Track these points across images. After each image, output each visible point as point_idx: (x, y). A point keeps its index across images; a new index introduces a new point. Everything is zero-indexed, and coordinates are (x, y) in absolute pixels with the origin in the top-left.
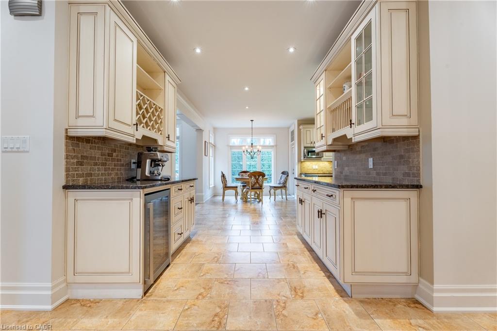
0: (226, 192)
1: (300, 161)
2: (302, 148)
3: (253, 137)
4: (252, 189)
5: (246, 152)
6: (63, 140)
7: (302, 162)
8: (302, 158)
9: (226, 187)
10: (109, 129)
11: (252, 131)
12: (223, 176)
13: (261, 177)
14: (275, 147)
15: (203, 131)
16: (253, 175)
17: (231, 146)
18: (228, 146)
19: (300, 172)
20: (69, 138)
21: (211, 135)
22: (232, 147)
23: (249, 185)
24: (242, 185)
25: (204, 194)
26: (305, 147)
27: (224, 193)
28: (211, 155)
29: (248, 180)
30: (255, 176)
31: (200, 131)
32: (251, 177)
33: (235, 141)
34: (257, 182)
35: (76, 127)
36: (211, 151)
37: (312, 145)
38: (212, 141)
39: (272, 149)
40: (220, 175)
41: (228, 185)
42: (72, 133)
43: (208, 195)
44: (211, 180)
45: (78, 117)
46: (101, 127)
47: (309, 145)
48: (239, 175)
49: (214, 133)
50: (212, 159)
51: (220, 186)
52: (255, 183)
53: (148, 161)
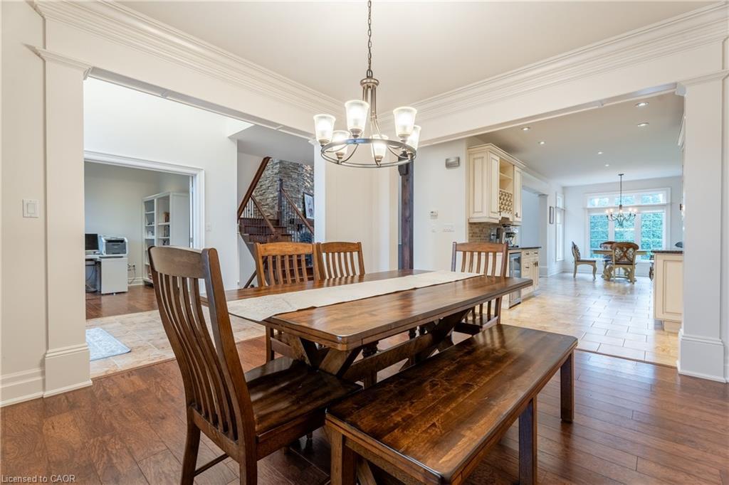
0: (578, 266)
3: (623, 195)
4: (616, 264)
5: (609, 216)
6: (468, 225)
9: (578, 261)
10: (490, 218)
11: (621, 187)
12: (575, 247)
13: (631, 250)
14: (669, 207)
15: (547, 195)
16: (618, 247)
17: (588, 209)
18: (585, 209)
20: (470, 223)
21: (558, 197)
22: (590, 210)
23: (612, 258)
24: (604, 259)
25: (548, 267)
27: (576, 268)
28: (558, 222)
29: (611, 253)
30: (621, 249)
31: (543, 196)
32: (615, 250)
33: (596, 202)
34: (625, 256)
35: (473, 218)
36: (558, 217)
38: (560, 205)
39: (663, 209)
40: (571, 246)
41: (582, 259)
42: (472, 221)
43: (554, 269)
44: (558, 253)
45: (474, 212)
46: (486, 217)
48: (601, 247)
49: (564, 193)
50: (560, 227)
51: (571, 259)
52: (622, 257)
53: (504, 233)
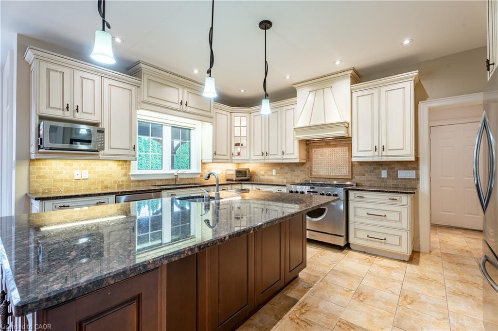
1: (24, 157)
2: (34, 120)
7: (32, 160)
8: (33, 149)
19: (25, 191)
26: (41, 118)
37: (68, 115)
47: (59, 114)
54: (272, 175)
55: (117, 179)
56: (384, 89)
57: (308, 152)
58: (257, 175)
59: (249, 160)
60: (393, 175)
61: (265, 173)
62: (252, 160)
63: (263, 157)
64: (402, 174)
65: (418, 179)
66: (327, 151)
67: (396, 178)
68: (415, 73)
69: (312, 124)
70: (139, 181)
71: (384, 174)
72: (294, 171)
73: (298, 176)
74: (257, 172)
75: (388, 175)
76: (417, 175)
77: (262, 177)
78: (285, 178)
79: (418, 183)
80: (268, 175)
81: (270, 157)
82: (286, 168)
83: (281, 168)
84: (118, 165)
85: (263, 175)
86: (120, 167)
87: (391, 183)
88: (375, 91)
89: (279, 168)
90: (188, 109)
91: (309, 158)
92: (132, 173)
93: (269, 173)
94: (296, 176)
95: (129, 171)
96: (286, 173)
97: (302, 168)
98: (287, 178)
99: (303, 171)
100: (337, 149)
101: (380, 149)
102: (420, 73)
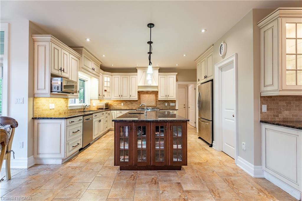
54: (121, 106)
55: (64, 109)
56: (168, 76)
57: (139, 96)
58: (112, 106)
59: (111, 98)
60: (169, 105)
61: (117, 105)
62: (113, 98)
63: (119, 98)
64: (172, 104)
65: (175, 106)
66: (147, 96)
67: (170, 106)
68: (177, 73)
69: (145, 85)
70: (71, 110)
71: (166, 104)
72: (132, 104)
73: (135, 106)
74: (112, 104)
75: (168, 105)
76: (175, 104)
77: (115, 107)
78: (128, 107)
79: (175, 107)
80: (119, 106)
81: (123, 97)
82: (129, 103)
83: (126, 103)
84: (64, 101)
85: (116, 106)
86: (65, 102)
87: (168, 107)
88: (166, 76)
89: (125, 103)
90: (94, 72)
91: (139, 98)
92: (69, 105)
93: (120, 105)
94: (133, 106)
95: (68, 104)
96: (129, 105)
97: (136, 102)
98: (129, 107)
99: (137, 104)
100: (151, 95)
101: (167, 96)
102: (178, 74)
